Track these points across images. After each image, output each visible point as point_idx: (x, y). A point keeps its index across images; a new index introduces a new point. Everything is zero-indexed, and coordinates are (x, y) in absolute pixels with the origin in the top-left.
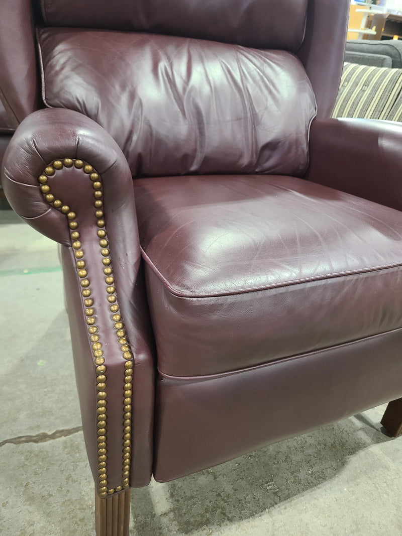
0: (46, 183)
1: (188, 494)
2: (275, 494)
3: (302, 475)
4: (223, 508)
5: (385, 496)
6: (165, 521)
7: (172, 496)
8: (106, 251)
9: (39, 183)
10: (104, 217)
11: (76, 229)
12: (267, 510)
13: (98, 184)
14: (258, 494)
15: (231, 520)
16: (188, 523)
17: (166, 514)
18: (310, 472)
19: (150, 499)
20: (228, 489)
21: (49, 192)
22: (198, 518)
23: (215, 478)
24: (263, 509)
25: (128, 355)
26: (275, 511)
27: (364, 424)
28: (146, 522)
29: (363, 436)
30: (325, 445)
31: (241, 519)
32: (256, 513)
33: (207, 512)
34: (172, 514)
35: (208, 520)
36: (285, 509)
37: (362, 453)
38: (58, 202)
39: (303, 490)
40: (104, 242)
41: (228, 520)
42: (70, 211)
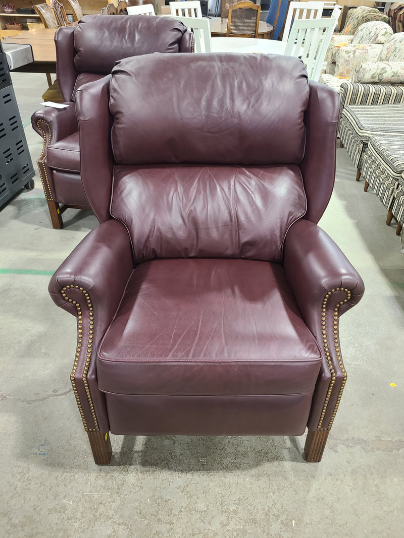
0: (64, 293)
1: (154, 447)
2: (203, 465)
3: (226, 461)
4: (169, 461)
5: (271, 494)
6: (136, 455)
7: (146, 444)
8: (92, 323)
9: (62, 294)
10: (92, 307)
11: (80, 310)
12: (192, 472)
13: (87, 294)
14: (193, 461)
15: (169, 469)
16: (146, 461)
17: (138, 452)
18: (232, 461)
19: (134, 442)
20: (178, 452)
21: (66, 296)
22: (153, 461)
23: (174, 444)
24: (190, 470)
25: (84, 376)
26: (196, 474)
27: (293, 446)
28: (126, 452)
29: (285, 453)
30: (254, 450)
31: (175, 470)
32: (185, 471)
33: (159, 459)
34: (141, 453)
35: (157, 463)
36: (203, 475)
37: (276, 463)
38: (70, 300)
39: (221, 470)
40: (91, 318)
41: (168, 468)
42: (77, 303)
